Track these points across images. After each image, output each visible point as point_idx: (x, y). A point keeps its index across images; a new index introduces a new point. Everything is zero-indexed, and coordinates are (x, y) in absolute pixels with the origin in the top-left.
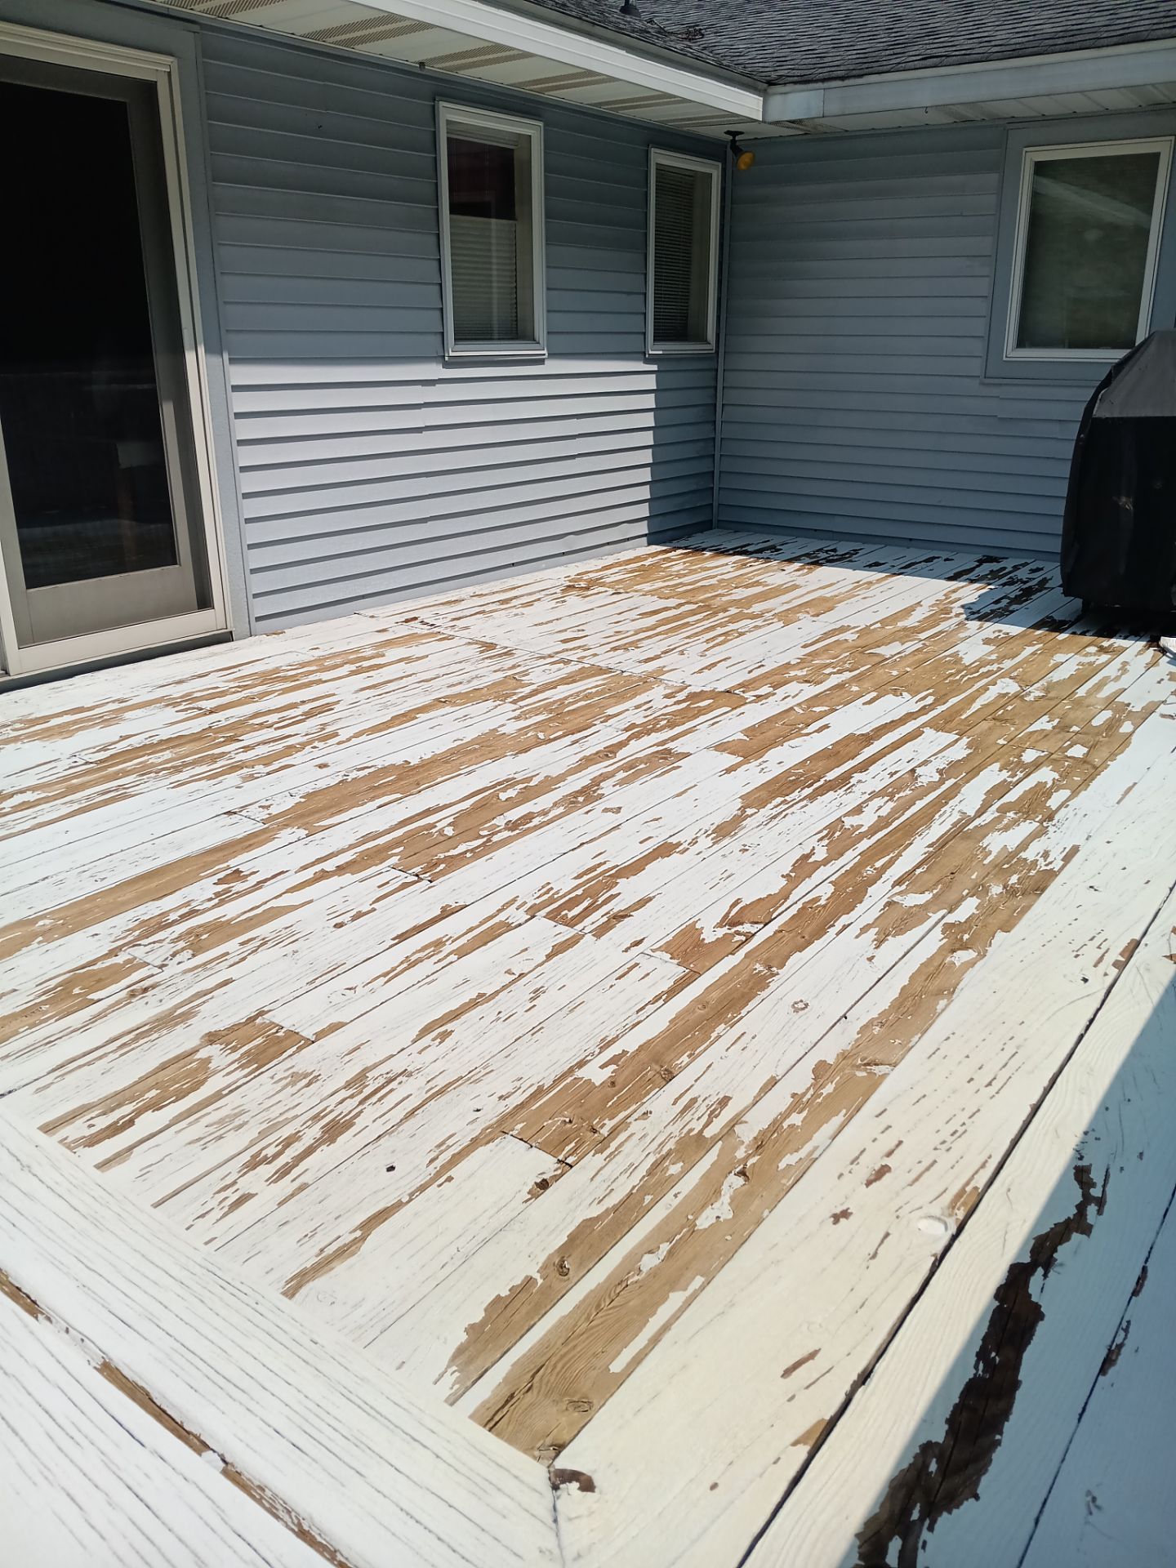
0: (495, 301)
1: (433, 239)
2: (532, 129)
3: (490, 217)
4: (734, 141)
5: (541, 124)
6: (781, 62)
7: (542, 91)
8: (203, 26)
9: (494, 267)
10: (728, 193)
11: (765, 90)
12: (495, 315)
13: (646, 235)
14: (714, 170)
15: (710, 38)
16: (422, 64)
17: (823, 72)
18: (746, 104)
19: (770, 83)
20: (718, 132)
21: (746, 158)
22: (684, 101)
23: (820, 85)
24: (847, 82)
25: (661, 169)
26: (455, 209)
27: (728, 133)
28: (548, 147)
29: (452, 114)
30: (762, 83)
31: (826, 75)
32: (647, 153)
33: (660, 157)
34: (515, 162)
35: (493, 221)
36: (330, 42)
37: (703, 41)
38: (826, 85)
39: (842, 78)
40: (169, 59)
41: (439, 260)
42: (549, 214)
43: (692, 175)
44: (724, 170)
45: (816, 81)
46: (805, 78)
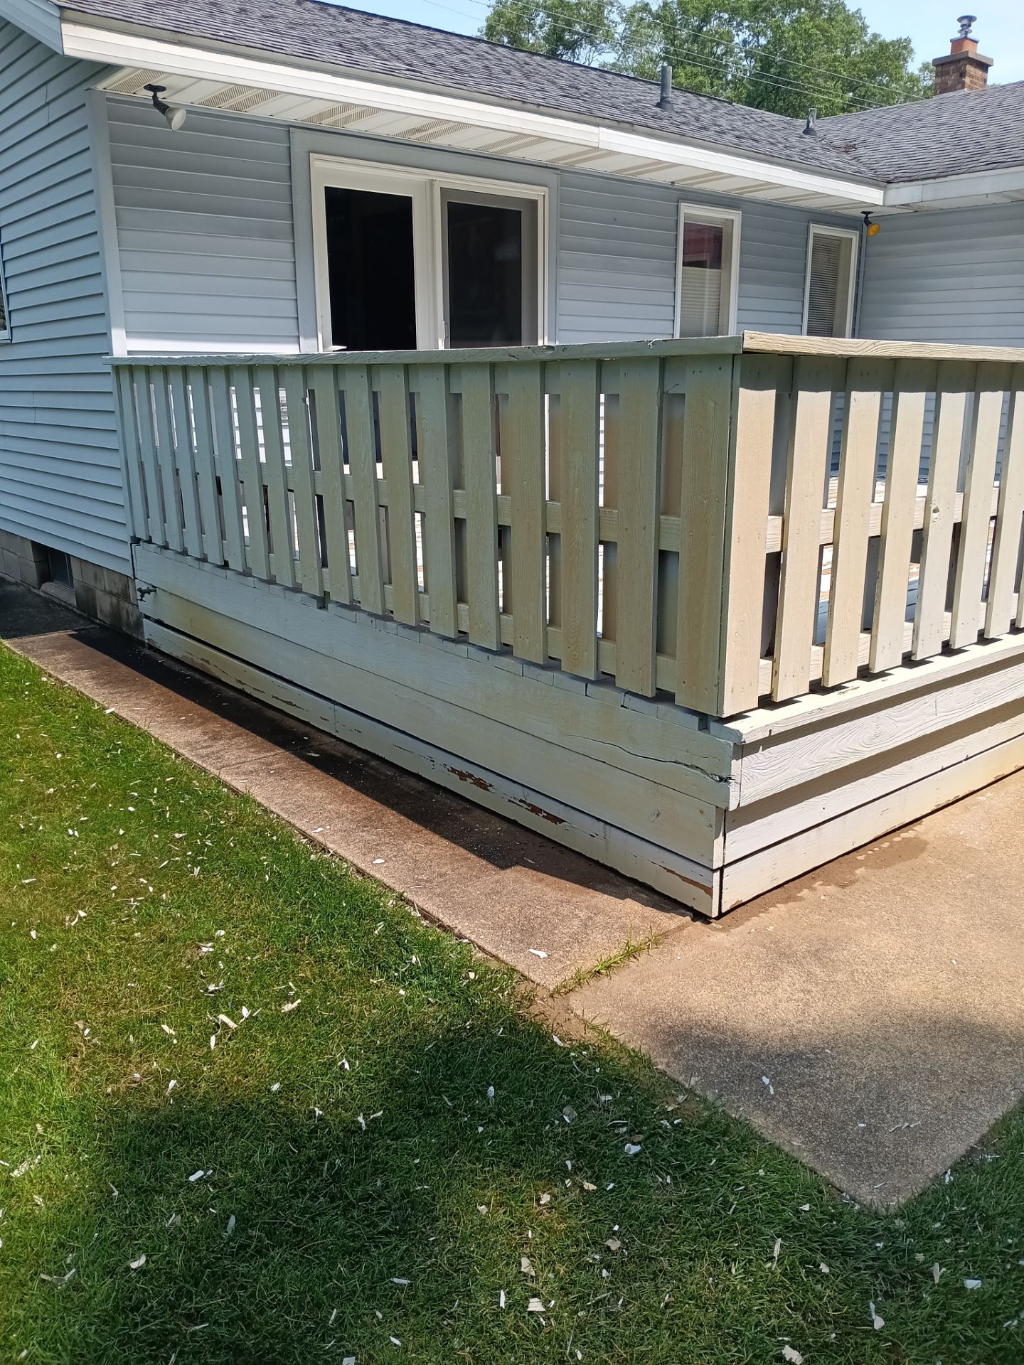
0: (705, 317)
1: (672, 280)
2: (735, 216)
3: (706, 267)
4: (867, 218)
5: (740, 212)
6: (900, 167)
7: (742, 193)
8: (563, 171)
9: (706, 300)
10: (863, 250)
11: (885, 186)
12: (705, 322)
13: (805, 278)
14: (854, 236)
15: (861, 151)
16: (673, 183)
17: (923, 174)
18: (872, 196)
19: (889, 182)
20: (857, 213)
21: (873, 228)
22: (829, 196)
23: (920, 182)
24: (937, 180)
25: (816, 236)
26: (684, 264)
27: (863, 213)
28: (743, 225)
29: (688, 209)
30: (885, 183)
31: (925, 176)
32: (808, 227)
33: (815, 229)
34: (724, 235)
35: (708, 270)
36: (624, 174)
37: (855, 153)
38: (924, 182)
39: (934, 178)
40: (545, 189)
41: (675, 278)
42: (742, 265)
43: (840, 239)
44: (861, 236)
45: (918, 180)
46: (913, 178)
